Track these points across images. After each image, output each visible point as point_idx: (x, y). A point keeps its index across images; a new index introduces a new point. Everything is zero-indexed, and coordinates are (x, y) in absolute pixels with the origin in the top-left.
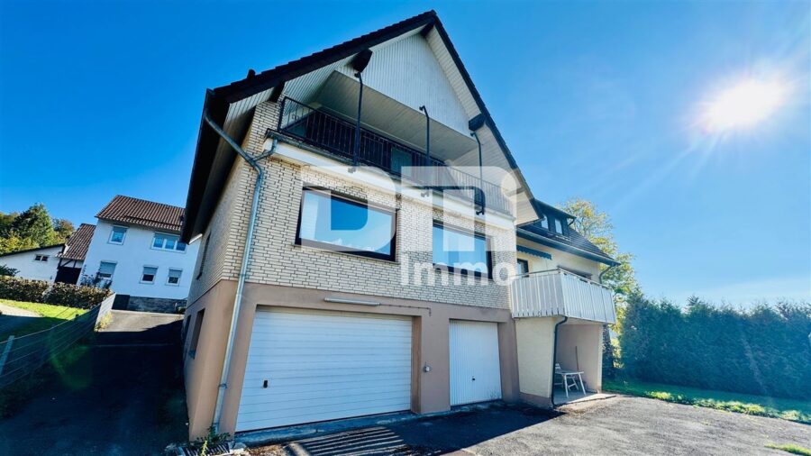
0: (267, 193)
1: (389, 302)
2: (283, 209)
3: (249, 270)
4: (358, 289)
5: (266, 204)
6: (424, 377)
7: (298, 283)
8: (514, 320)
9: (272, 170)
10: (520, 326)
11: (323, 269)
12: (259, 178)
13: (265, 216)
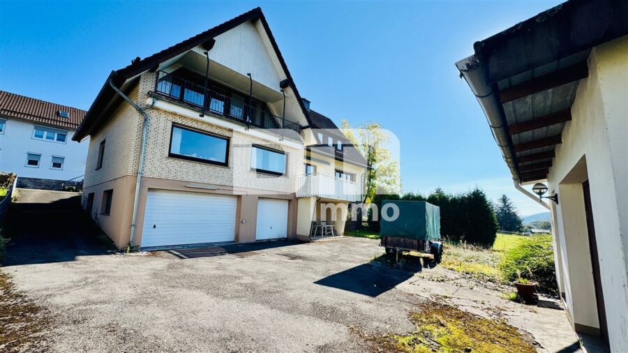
0: (151, 128)
1: (224, 188)
2: (161, 137)
3: (143, 170)
4: (205, 181)
5: (150, 135)
6: (242, 226)
7: (171, 177)
8: (297, 199)
9: (153, 115)
10: (300, 202)
11: (185, 170)
12: (146, 120)
13: (150, 141)
